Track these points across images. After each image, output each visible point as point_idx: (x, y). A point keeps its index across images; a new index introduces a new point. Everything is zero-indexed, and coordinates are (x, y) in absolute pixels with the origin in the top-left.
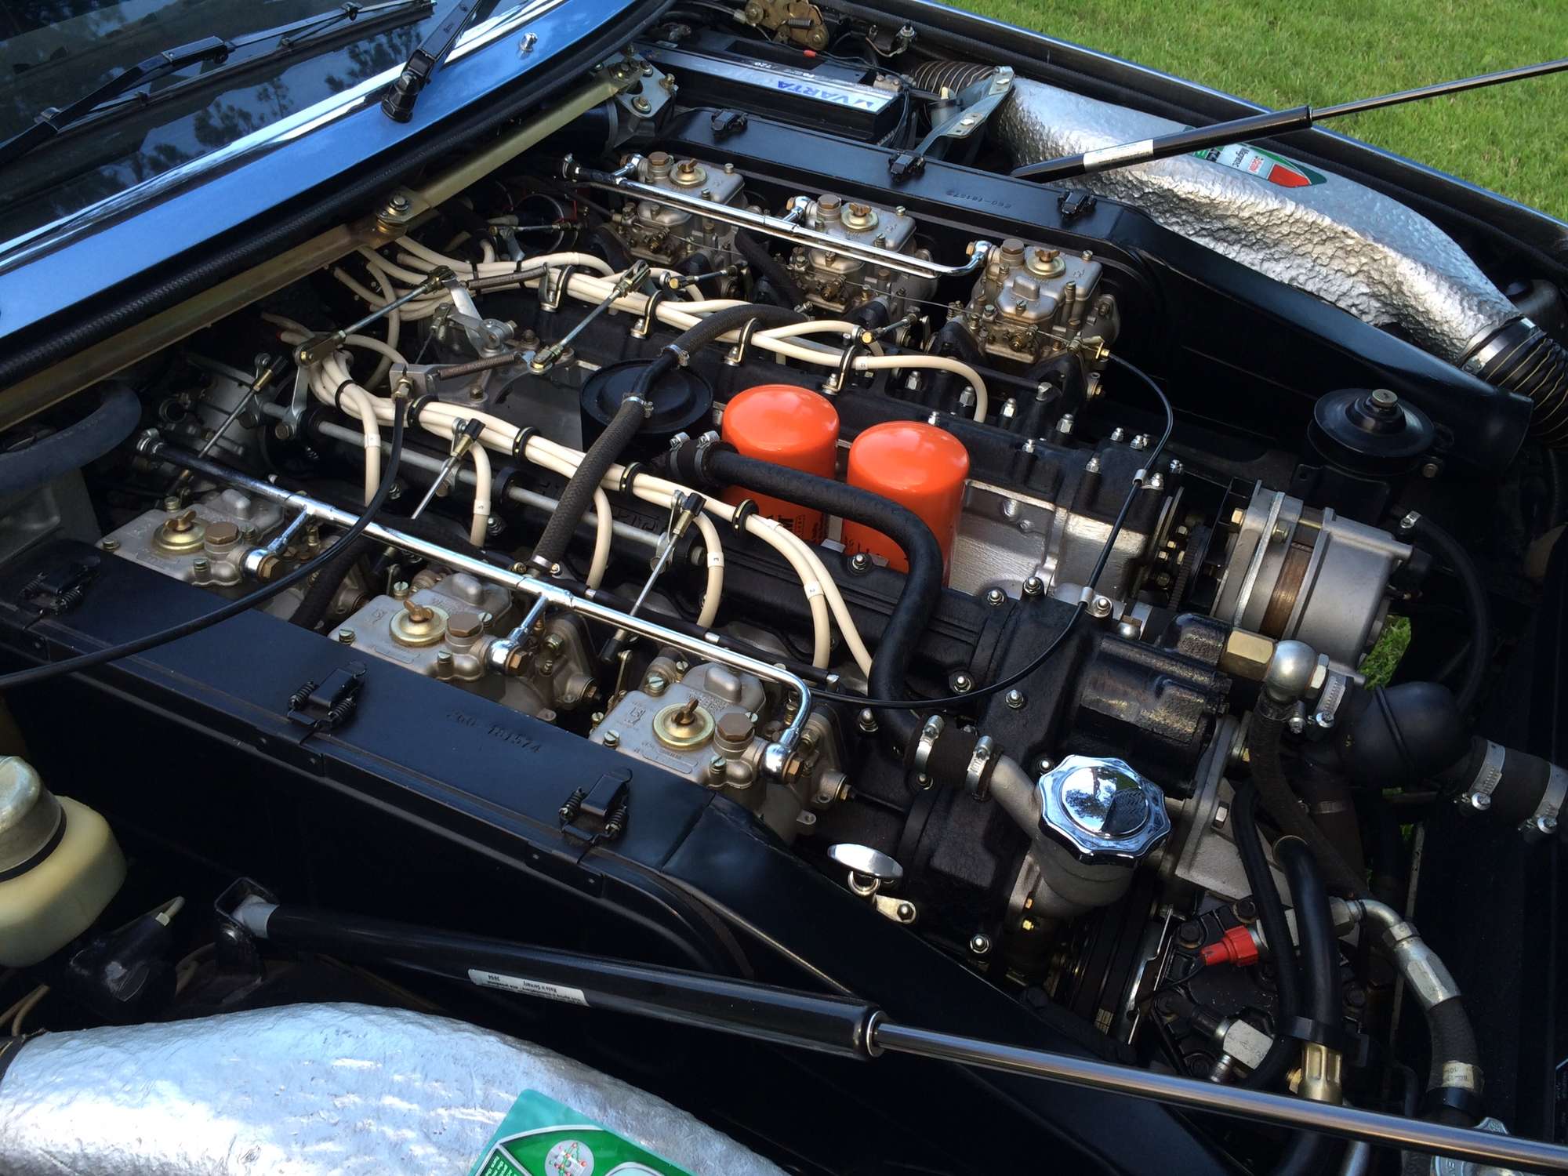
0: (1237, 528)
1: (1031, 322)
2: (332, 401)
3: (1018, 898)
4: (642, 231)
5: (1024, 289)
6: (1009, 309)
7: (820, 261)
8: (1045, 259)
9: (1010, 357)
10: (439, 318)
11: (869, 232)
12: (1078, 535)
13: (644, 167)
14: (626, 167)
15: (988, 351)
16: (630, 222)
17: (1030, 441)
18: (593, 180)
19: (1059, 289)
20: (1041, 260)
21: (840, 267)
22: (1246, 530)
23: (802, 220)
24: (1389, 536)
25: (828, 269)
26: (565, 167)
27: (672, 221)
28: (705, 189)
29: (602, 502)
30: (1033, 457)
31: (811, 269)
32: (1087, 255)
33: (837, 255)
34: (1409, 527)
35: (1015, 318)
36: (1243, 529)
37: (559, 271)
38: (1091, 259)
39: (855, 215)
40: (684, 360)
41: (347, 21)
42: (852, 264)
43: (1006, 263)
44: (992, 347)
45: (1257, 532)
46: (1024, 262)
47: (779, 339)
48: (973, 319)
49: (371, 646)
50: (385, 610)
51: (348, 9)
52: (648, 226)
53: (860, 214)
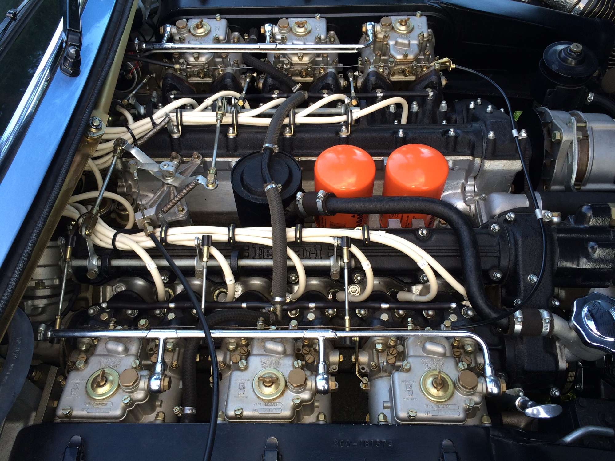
0: (559, 142)
1: (412, 60)
2: (111, 247)
3: (563, 365)
4: (192, 69)
5: (403, 45)
6: (399, 57)
7: (295, 59)
8: (403, 24)
9: (404, 80)
10: (135, 172)
11: (310, 34)
12: (491, 169)
13: (175, 30)
14: (166, 35)
15: (392, 80)
16: (185, 67)
17: (452, 130)
18: (154, 49)
19: (417, 38)
20: (401, 24)
21: (306, 59)
22: (565, 141)
23: (273, 39)
24: (607, 117)
25: (301, 62)
26: (137, 47)
27: (207, 59)
28: (213, 35)
29: (290, 253)
30: (456, 137)
31: (292, 65)
32: (418, 14)
33: (303, 54)
34: (592, 100)
35: (404, 60)
36: (563, 141)
37: (175, 114)
38: (421, 15)
39: (298, 27)
40: (276, 149)
41: (14, 23)
42: (311, 56)
43: (386, 32)
44: (394, 77)
45: (570, 141)
46: (393, 28)
47: (309, 116)
48: (381, 67)
49: (255, 410)
50: (243, 382)
51: (12, 16)
52: (194, 65)
53: (302, 26)
